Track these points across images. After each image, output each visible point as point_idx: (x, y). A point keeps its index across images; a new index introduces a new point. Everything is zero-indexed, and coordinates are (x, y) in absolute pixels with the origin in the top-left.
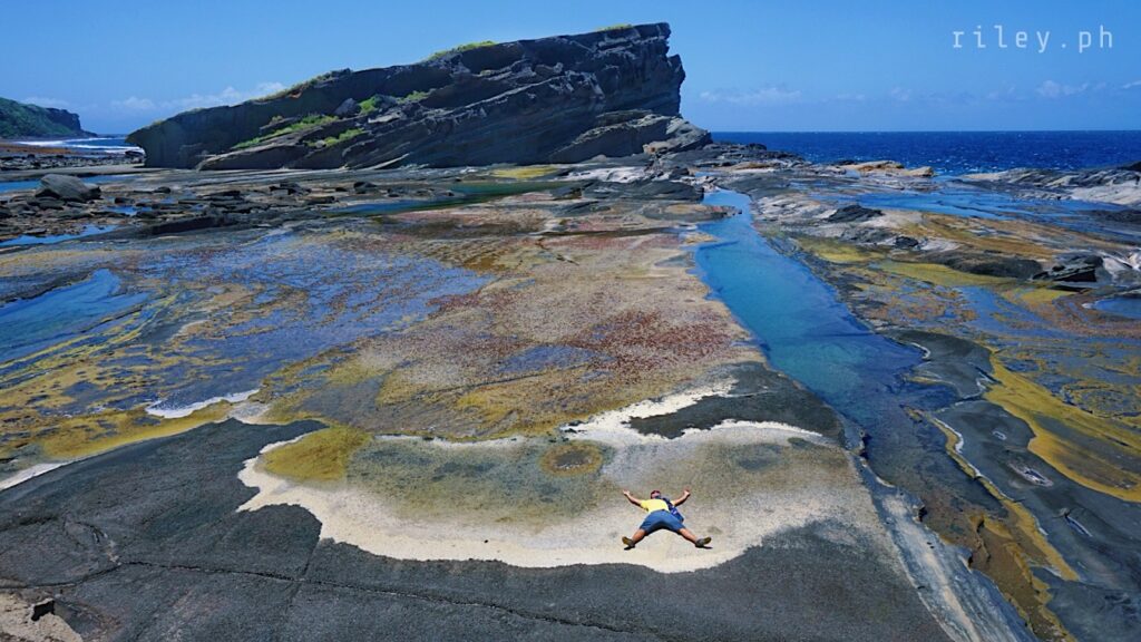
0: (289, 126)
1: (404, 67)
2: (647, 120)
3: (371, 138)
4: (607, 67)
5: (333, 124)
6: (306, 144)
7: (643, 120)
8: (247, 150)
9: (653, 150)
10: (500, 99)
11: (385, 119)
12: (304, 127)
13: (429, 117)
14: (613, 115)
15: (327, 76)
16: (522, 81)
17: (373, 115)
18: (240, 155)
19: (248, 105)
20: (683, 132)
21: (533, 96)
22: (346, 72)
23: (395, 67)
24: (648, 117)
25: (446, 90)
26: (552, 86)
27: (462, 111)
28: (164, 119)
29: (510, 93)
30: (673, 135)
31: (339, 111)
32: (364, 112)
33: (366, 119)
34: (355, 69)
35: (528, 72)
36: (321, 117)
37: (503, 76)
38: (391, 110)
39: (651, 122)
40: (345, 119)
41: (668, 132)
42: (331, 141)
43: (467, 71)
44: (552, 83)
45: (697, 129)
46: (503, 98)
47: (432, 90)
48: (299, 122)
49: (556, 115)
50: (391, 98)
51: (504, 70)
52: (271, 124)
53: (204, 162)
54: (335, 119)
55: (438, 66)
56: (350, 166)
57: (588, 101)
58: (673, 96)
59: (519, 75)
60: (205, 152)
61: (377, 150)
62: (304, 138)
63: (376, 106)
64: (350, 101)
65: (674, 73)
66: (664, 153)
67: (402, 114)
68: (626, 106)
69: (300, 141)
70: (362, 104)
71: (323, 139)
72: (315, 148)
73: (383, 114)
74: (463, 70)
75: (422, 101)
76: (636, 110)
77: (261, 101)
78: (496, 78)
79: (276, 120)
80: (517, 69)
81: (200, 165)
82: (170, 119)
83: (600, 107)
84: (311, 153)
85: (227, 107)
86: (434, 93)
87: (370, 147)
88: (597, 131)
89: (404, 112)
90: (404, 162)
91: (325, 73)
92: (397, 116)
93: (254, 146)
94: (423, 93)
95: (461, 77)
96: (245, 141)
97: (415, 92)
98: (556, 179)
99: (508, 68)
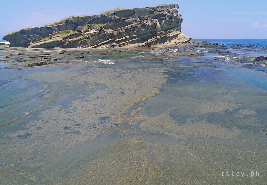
0: (60, 34)
1: (97, 16)
2: (173, 34)
4: (161, 17)
5: (75, 34)
6: (66, 40)
7: (171, 34)
8: (45, 42)
9: (175, 43)
10: (129, 27)
13: (107, 32)
14: (163, 32)
16: (135, 21)
19: (45, 27)
20: (183, 38)
21: (139, 26)
22: (78, 17)
23: (94, 16)
25: (112, 24)
27: (117, 30)
29: (132, 25)
31: (76, 29)
32: (84, 30)
33: (85, 32)
34: (81, 16)
35: (137, 18)
36: (70, 32)
37: (130, 19)
38: (94, 29)
40: (78, 32)
42: (74, 39)
43: (118, 17)
44: (145, 22)
45: (187, 37)
49: (146, 32)
50: (93, 25)
51: (129, 17)
52: (53, 33)
53: (31, 46)
54: (75, 32)
55: (108, 16)
56: (81, 47)
57: (155, 28)
59: (134, 19)
60: (31, 42)
61: (90, 42)
63: (88, 28)
64: (80, 26)
65: (180, 19)
66: (179, 44)
67: (97, 31)
69: (64, 39)
70: (84, 27)
71: (72, 38)
72: (69, 41)
73: (91, 30)
74: (116, 17)
75: (103, 27)
77: (49, 26)
78: (128, 20)
79: (55, 32)
80: (134, 17)
84: (67, 43)
85: (38, 28)
86: (107, 24)
88: (159, 37)
91: (71, 17)
92: (96, 31)
93: (48, 41)
94: (104, 24)
95: (116, 19)
96: (44, 39)
97: (101, 24)
99: (131, 17)
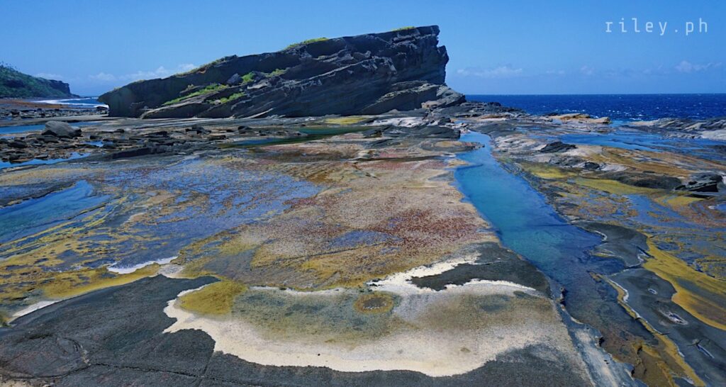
0: (198, 91)
1: (270, 54)
2: (424, 87)
3: (249, 98)
4: (399, 54)
5: (226, 89)
6: (208, 102)
7: (421, 87)
8: (172, 106)
9: (428, 106)
10: (331, 74)
11: (258, 86)
12: (207, 92)
13: (285, 86)
14: (403, 84)
15: (222, 60)
16: (345, 63)
17: (251, 84)
18: (167, 109)
19: (173, 78)
20: (447, 95)
21: (351, 72)
22: (234, 57)
23: (265, 54)
24: (425, 85)
25: (296, 68)
26: (364, 66)
27: (306, 82)
28: (121, 87)
29: (337, 70)
30: (441, 97)
31: (229, 81)
32: (245, 82)
33: (246, 87)
34: (240, 55)
35: (348, 57)
36: (218, 86)
37: (333, 59)
38: (262, 81)
39: (427, 88)
40: (233, 87)
41: (437, 95)
42: (224, 100)
43: (310, 56)
44: (363, 64)
45: (456, 93)
46: (333, 73)
47: (288, 68)
48: (204, 88)
49: (367, 84)
50: (262, 73)
51: (332, 55)
52: (187, 90)
53: (146, 113)
54: (226, 87)
55: (292, 53)
56: (236, 116)
57: (386, 75)
58: (441, 72)
59: (343, 59)
60: (145, 107)
61: (253, 106)
62: (208, 98)
63: (252, 78)
64: (236, 75)
65: (442, 57)
66: (435, 108)
67: (269, 83)
68: (410, 79)
69: (205, 100)
70: (243, 77)
71: (219, 99)
72: (214, 104)
73: (257, 83)
74: (307, 56)
75: (281, 76)
76: (417, 81)
77: (181, 75)
78: (329, 61)
79: (190, 87)
80: (341, 55)
81: (143, 115)
82: (124, 87)
83: (394, 78)
84: (211, 108)
85: (160, 79)
86: (289, 70)
87: (249, 104)
88: (392, 94)
89: (271, 82)
90: (270, 114)
91: (220, 58)
92: (266, 85)
93: (176, 104)
94: (283, 71)
95: (306, 60)
96: (170, 100)
97: (277, 70)
98: (366, 125)
99: (336, 54)
